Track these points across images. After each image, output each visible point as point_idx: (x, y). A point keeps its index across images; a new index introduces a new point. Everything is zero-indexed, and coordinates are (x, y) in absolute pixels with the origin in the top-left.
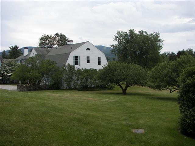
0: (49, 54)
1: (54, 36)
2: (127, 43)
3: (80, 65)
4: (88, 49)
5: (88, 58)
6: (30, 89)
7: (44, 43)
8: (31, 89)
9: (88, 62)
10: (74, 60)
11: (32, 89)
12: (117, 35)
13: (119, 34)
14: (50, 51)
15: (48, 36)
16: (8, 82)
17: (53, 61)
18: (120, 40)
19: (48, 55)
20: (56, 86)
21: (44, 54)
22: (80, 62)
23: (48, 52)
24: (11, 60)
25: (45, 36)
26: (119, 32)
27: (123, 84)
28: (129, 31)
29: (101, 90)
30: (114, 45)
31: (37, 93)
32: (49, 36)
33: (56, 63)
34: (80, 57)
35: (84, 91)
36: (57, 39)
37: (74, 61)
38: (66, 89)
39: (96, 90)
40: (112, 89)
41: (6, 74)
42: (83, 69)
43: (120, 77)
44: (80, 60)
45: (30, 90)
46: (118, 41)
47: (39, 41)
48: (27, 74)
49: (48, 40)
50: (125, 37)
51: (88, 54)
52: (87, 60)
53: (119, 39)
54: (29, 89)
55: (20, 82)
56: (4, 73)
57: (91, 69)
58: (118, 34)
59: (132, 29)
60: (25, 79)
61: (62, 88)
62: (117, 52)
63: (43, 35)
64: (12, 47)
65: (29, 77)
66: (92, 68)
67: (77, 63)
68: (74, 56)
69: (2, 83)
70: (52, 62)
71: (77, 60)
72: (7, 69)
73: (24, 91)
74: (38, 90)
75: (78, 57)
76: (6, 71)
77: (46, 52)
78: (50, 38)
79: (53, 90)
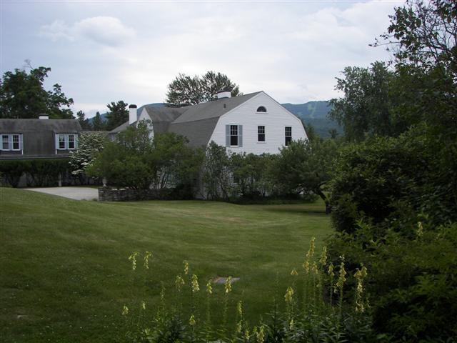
0: (179, 120)
1: (202, 78)
2: (367, 94)
3: (241, 146)
4: (262, 109)
5: (261, 129)
6: (126, 196)
7: (179, 94)
8: (128, 197)
9: (261, 138)
10: (227, 133)
11: (130, 196)
12: (343, 77)
13: (349, 73)
14: (181, 114)
15: (188, 78)
16: (91, 181)
17: (181, 137)
18: (351, 88)
19: (177, 121)
20: (184, 193)
21: (168, 120)
22: (241, 138)
23: (177, 115)
24: (97, 134)
25: (182, 80)
26: (348, 70)
27: (325, 189)
28: (372, 66)
29: (284, 203)
30: (336, 100)
31: (132, 205)
32: (192, 78)
33: (188, 141)
34: (241, 126)
35: (245, 204)
36: (209, 84)
37: (227, 137)
38: (208, 200)
39: (273, 203)
40: (312, 202)
41: (86, 164)
42: (246, 154)
43: (313, 173)
44: (241, 133)
45: (126, 199)
46: (346, 91)
47: (168, 91)
48: (118, 164)
49: (189, 89)
50: (362, 80)
51: (261, 119)
52: (259, 135)
53: (347, 86)
54: (123, 197)
55: (104, 181)
56: (83, 161)
57: (264, 154)
58: (347, 73)
59: (379, 61)
60: (114, 176)
61: (198, 197)
62: (343, 116)
63: (178, 76)
64: (112, 104)
65: (124, 171)
66: (266, 152)
67: (234, 141)
68: (227, 126)
69: (80, 183)
70: (178, 139)
71: (234, 135)
72: (89, 153)
73: (113, 201)
74: (144, 199)
75: (236, 126)
76: (87, 157)
77: (171, 116)
78: (193, 83)
79: (177, 199)
